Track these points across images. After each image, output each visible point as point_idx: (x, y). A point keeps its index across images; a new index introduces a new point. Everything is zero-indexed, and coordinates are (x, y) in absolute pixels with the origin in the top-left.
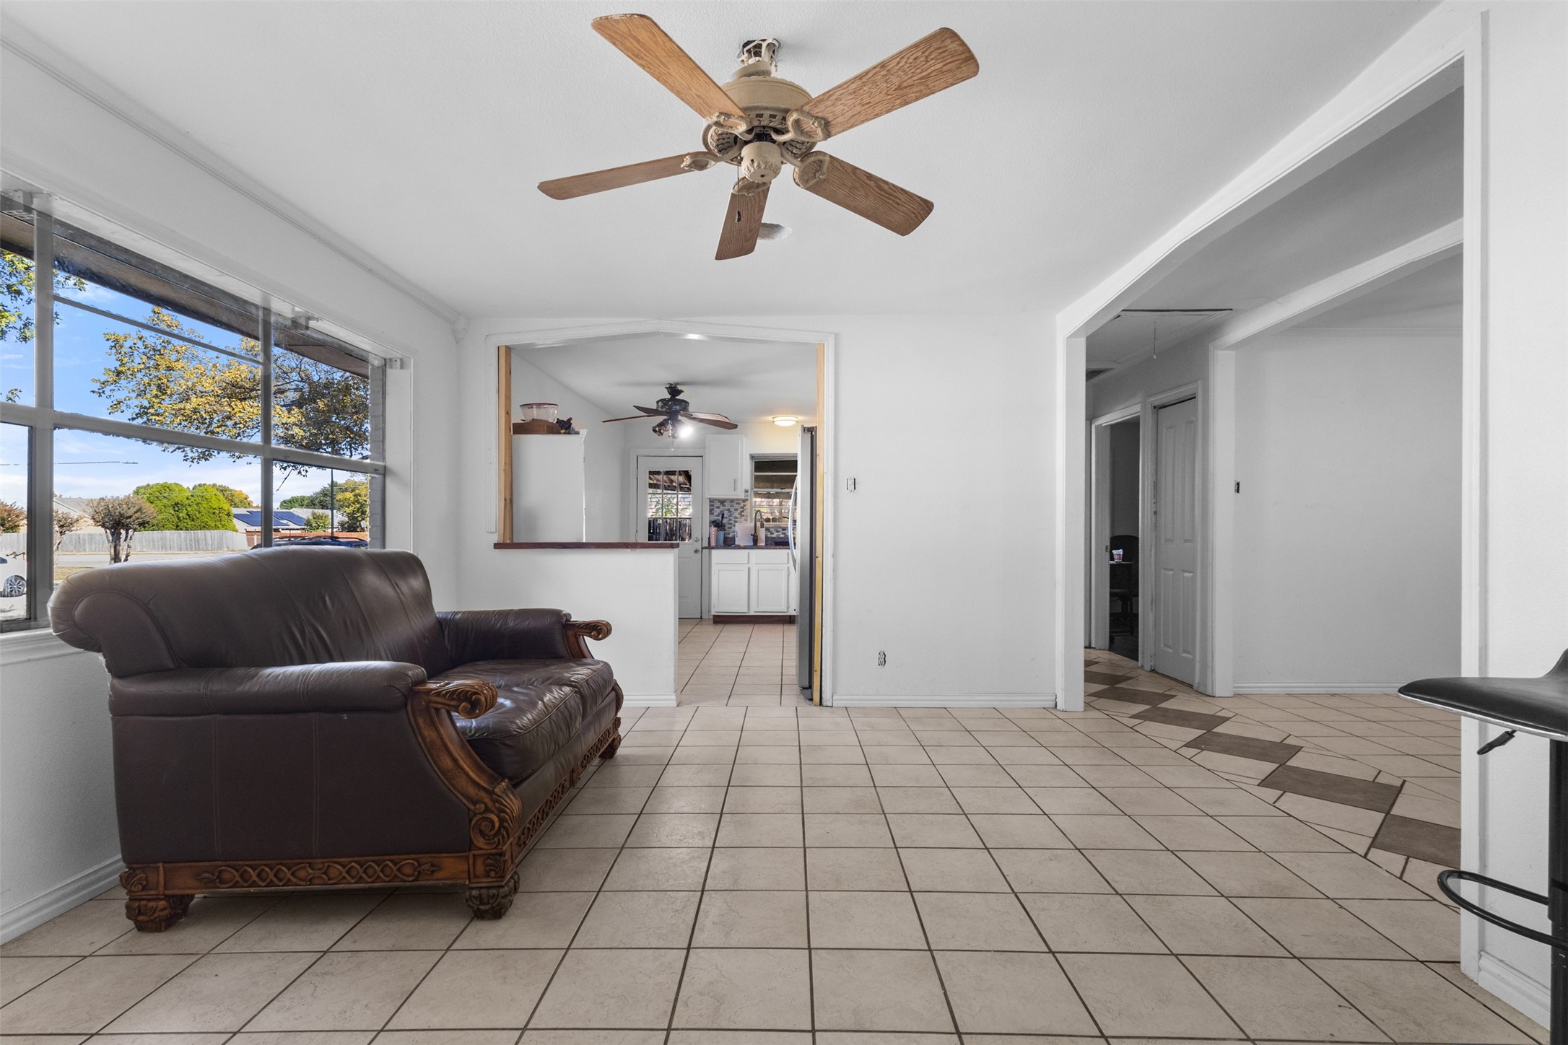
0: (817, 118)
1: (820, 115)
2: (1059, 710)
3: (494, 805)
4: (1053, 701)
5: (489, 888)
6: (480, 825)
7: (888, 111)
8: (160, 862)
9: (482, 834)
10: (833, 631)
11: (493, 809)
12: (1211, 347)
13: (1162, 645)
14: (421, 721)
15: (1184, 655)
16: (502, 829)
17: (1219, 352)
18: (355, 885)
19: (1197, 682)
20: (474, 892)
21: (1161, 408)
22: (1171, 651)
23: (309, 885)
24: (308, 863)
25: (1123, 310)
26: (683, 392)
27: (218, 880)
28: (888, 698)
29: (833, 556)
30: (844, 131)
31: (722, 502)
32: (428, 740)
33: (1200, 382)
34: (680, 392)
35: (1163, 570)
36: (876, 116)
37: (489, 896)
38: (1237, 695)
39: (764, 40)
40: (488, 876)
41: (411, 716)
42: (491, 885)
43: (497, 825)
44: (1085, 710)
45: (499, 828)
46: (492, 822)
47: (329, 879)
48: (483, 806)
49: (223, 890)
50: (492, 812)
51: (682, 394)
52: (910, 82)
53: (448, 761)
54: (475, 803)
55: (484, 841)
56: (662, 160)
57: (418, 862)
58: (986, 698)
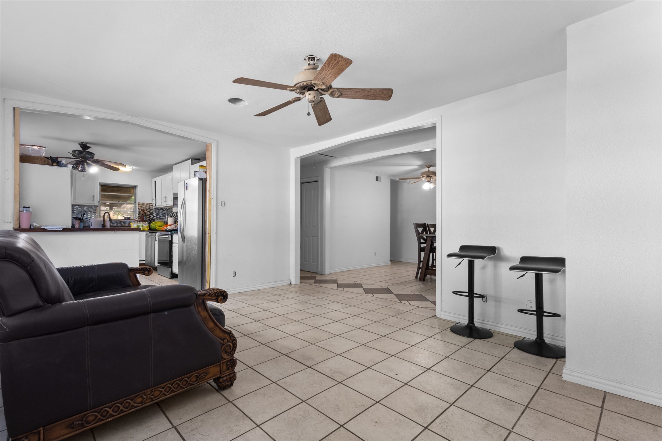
0: (340, 92)
1: (341, 92)
2: (293, 285)
3: (231, 338)
4: (289, 282)
5: (229, 375)
6: (225, 349)
7: (359, 99)
8: (41, 427)
9: (226, 352)
10: (216, 265)
11: (230, 341)
12: (324, 167)
13: (304, 262)
14: (200, 309)
15: (313, 263)
16: (234, 348)
17: (327, 169)
18: (169, 395)
19: (319, 271)
20: (225, 378)
21: (303, 183)
22: (307, 262)
23: (144, 404)
24: (143, 393)
25: (318, 154)
26: (91, 148)
27: (85, 423)
28: (237, 289)
29: (216, 233)
30: (343, 98)
31: (81, 206)
32: (203, 317)
33: (320, 177)
34: (89, 148)
35: (312, 237)
36: (356, 98)
37: (230, 377)
38: (330, 274)
39: (316, 57)
40: (229, 370)
41: (196, 307)
42: (230, 373)
43: (232, 347)
44: (300, 284)
45: (233, 348)
46: (230, 346)
47: (155, 398)
48: (226, 340)
49: (89, 427)
50: (230, 342)
51: (90, 149)
52: (373, 95)
53: (212, 324)
54: (223, 340)
55: (227, 355)
56: (288, 86)
57: (199, 374)
58: (270, 284)
